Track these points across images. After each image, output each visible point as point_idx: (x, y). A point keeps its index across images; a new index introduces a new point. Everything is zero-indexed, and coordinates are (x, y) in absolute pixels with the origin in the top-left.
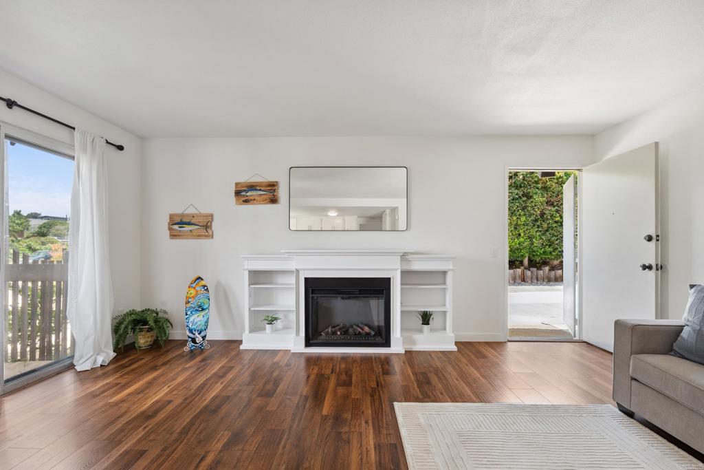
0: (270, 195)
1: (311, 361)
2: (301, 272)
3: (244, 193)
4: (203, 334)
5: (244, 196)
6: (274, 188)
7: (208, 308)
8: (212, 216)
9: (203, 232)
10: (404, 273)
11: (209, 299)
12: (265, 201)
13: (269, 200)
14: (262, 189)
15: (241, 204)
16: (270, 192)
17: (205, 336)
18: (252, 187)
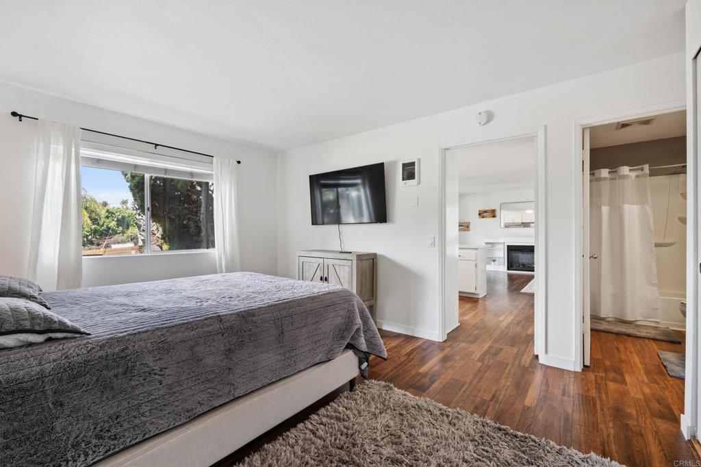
0: (492, 215)
2: (505, 243)
3: (482, 214)
6: (494, 212)
8: (469, 223)
9: (466, 229)
12: (490, 217)
14: (490, 212)
15: (481, 218)
16: (493, 213)
18: (485, 212)
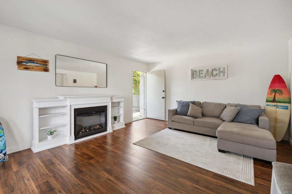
1: (77, 146)
2: (72, 106)
4: (4, 152)
5: (24, 65)
6: (46, 63)
7: (3, 135)
10: (112, 103)
11: (3, 129)
12: (40, 70)
13: (43, 70)
14: (38, 63)
15: (22, 70)
16: (44, 66)
17: (6, 153)
18: (30, 61)
